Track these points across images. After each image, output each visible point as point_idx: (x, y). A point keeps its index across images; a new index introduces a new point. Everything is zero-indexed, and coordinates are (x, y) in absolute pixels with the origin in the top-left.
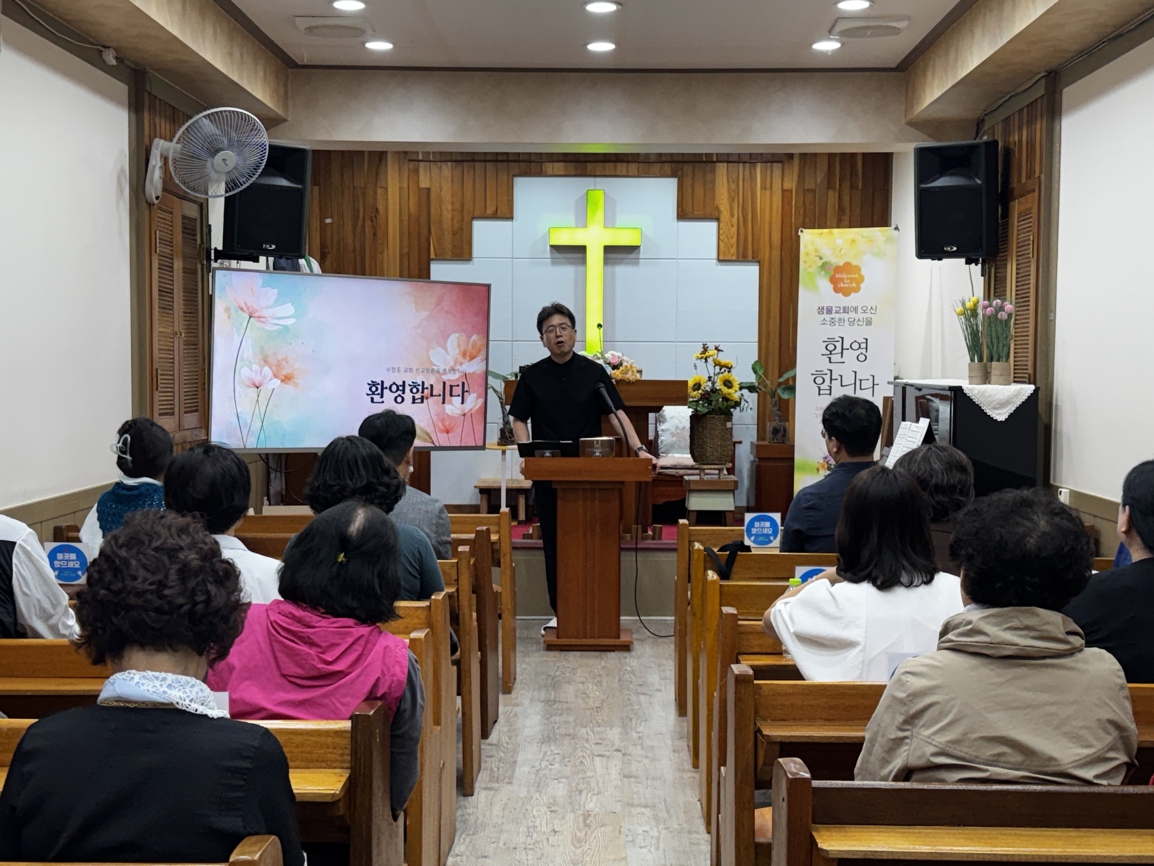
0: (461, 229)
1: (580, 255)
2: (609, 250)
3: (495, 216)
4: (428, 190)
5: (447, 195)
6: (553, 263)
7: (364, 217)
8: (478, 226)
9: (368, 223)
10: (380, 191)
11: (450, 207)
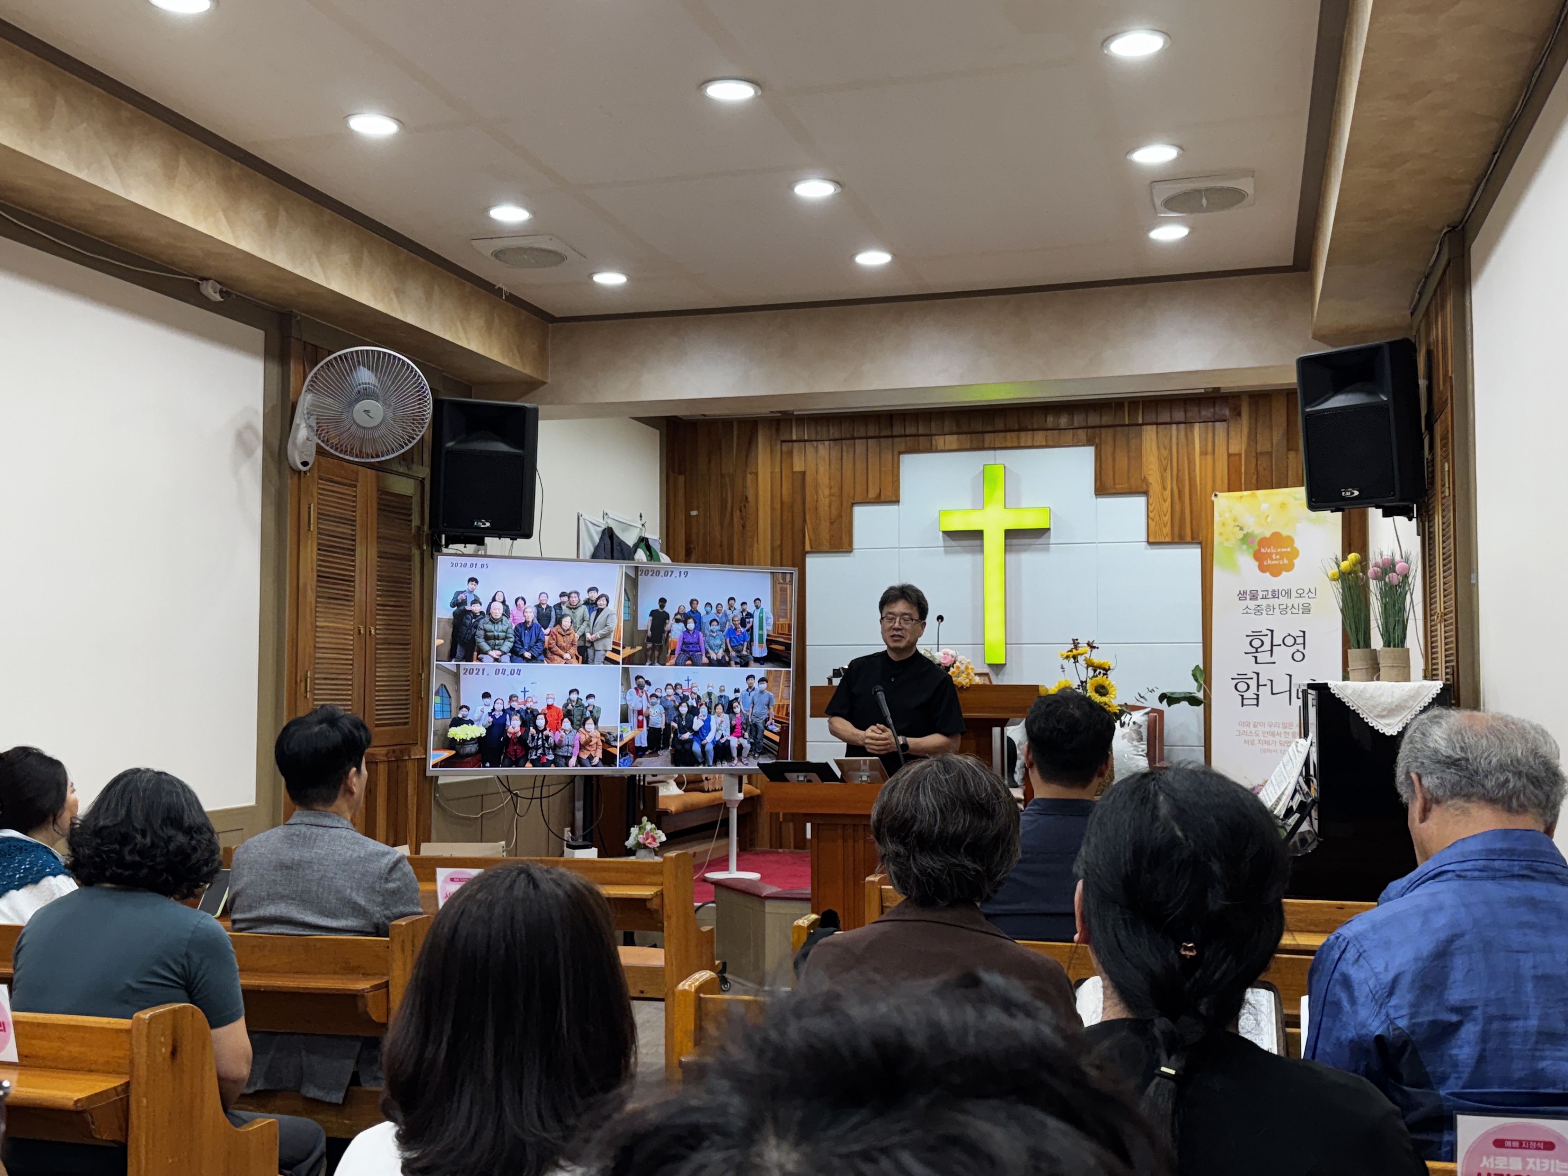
0: (840, 516)
1: (978, 542)
2: (1010, 534)
3: (878, 500)
4: (804, 473)
5: (824, 480)
6: (946, 552)
7: (732, 507)
8: (859, 512)
9: (737, 514)
10: (749, 477)
11: (827, 492)
